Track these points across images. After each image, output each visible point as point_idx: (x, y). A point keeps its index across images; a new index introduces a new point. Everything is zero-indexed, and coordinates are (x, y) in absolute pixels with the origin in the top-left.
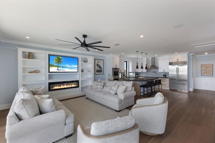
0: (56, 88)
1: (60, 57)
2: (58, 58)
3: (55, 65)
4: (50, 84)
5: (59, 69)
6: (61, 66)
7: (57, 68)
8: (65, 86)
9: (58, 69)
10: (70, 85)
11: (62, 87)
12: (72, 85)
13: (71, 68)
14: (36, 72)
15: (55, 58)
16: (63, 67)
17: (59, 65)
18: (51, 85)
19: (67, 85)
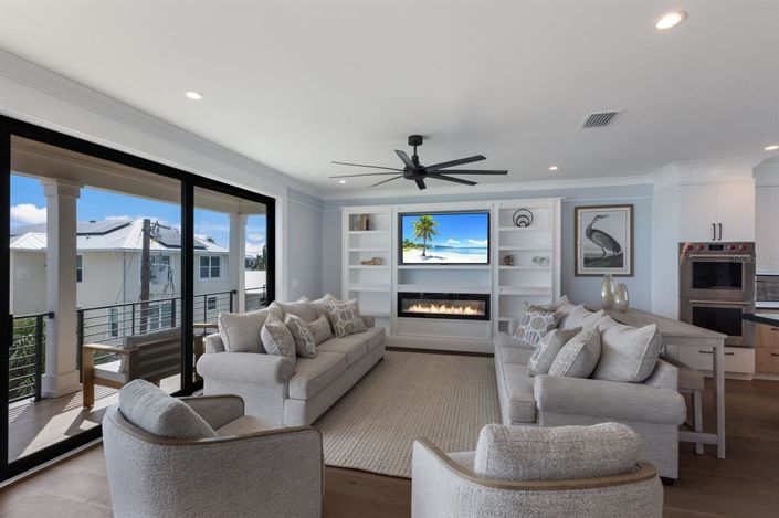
0: (416, 309)
1: (430, 218)
2: (424, 222)
3: (416, 243)
4: (402, 296)
5: (427, 254)
6: (434, 244)
7: (421, 252)
8: (443, 310)
9: (424, 255)
10: (457, 307)
11: (434, 310)
12: (464, 308)
13: (465, 251)
14: (374, 262)
15: (416, 221)
16: (438, 248)
17: (428, 243)
18: (404, 301)
19: (448, 306)
